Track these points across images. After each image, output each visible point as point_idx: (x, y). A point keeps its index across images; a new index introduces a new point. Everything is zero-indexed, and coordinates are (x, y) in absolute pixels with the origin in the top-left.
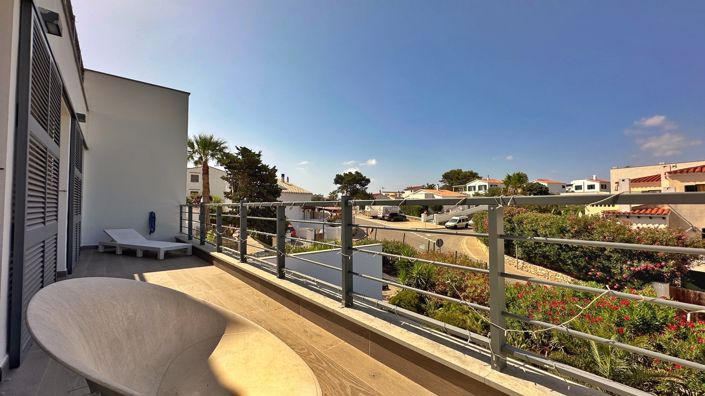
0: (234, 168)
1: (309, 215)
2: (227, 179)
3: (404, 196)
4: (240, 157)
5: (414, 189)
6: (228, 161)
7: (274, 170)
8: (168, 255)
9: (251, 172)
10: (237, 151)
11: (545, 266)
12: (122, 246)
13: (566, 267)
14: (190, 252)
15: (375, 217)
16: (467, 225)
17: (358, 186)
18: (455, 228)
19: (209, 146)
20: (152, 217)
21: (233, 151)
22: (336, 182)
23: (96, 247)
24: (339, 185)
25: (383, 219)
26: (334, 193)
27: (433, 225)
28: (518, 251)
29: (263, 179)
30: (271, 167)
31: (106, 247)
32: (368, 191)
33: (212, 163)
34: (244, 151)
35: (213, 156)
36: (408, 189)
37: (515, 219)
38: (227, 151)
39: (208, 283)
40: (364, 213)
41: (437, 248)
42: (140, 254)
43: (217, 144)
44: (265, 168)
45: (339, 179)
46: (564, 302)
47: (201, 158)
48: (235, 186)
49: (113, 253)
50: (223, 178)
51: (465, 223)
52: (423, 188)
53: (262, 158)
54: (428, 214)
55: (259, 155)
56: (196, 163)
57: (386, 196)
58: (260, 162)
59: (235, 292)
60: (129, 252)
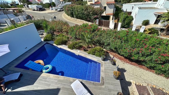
11: (80, 19)
13: (84, 19)
15: (34, 10)
16: (63, 10)
18: (60, 11)
25: (37, 10)
27: (54, 11)
28: (75, 16)
37: (73, 7)
40: (29, 9)
41: (54, 19)
46: (82, 29)
51: (62, 9)
54: (52, 7)
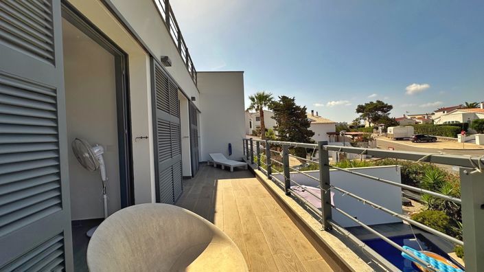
0: (278, 111)
1: (334, 139)
2: (274, 118)
3: (433, 117)
4: (281, 103)
5: (449, 110)
6: (275, 107)
7: (305, 109)
8: (236, 169)
9: (289, 112)
10: (279, 99)
12: (216, 162)
14: (246, 168)
17: (380, 113)
19: (262, 98)
20: (230, 146)
21: (277, 99)
22: (358, 111)
23: (206, 162)
24: (361, 114)
26: (357, 120)
29: (298, 116)
30: (302, 107)
31: (210, 163)
32: (390, 116)
33: (265, 108)
34: (284, 98)
35: (265, 104)
36: (440, 110)
38: (273, 100)
39: (249, 190)
42: (223, 168)
43: (267, 97)
44: (298, 108)
45: (360, 109)
47: (258, 106)
48: (279, 121)
49: (213, 166)
50: (272, 118)
52: (460, 107)
53: (295, 102)
55: (293, 100)
56: (256, 110)
57: (411, 119)
58: (294, 104)
59: (261, 200)
60: (219, 166)
